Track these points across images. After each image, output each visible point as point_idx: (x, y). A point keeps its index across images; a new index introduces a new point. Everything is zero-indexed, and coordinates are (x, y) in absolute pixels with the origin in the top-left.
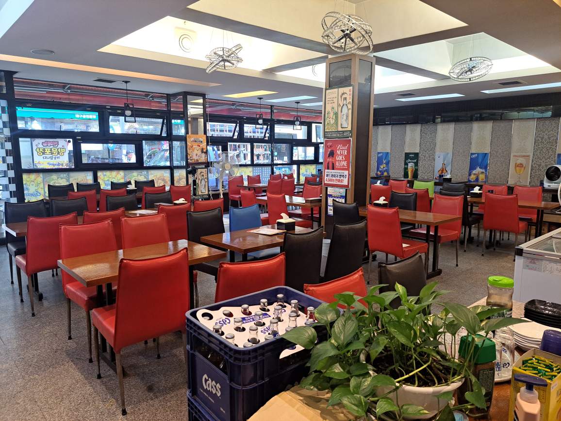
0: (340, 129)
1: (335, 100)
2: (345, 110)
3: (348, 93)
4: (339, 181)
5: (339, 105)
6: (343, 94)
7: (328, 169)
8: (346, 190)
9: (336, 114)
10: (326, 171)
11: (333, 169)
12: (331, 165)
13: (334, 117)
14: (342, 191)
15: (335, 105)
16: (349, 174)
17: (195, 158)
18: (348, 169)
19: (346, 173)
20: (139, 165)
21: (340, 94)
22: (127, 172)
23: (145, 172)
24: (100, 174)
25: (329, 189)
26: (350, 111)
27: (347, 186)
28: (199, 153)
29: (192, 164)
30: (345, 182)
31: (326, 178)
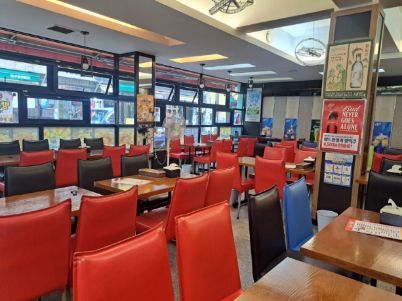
0: (348, 88)
1: (345, 57)
2: (358, 68)
3: (364, 49)
4: (344, 146)
5: (348, 62)
6: (356, 50)
7: (328, 131)
8: (354, 157)
9: (344, 73)
10: (325, 134)
11: (336, 132)
12: (332, 128)
13: (341, 75)
14: (349, 158)
15: (344, 64)
16: (360, 139)
17: (143, 117)
18: (359, 133)
19: (356, 137)
20: (86, 122)
21: (351, 50)
22: (74, 129)
23: (91, 130)
24: (46, 130)
25: (327, 155)
26: (366, 69)
27: (358, 152)
28: (147, 112)
29: (141, 123)
30: (354, 148)
31: (323, 141)
